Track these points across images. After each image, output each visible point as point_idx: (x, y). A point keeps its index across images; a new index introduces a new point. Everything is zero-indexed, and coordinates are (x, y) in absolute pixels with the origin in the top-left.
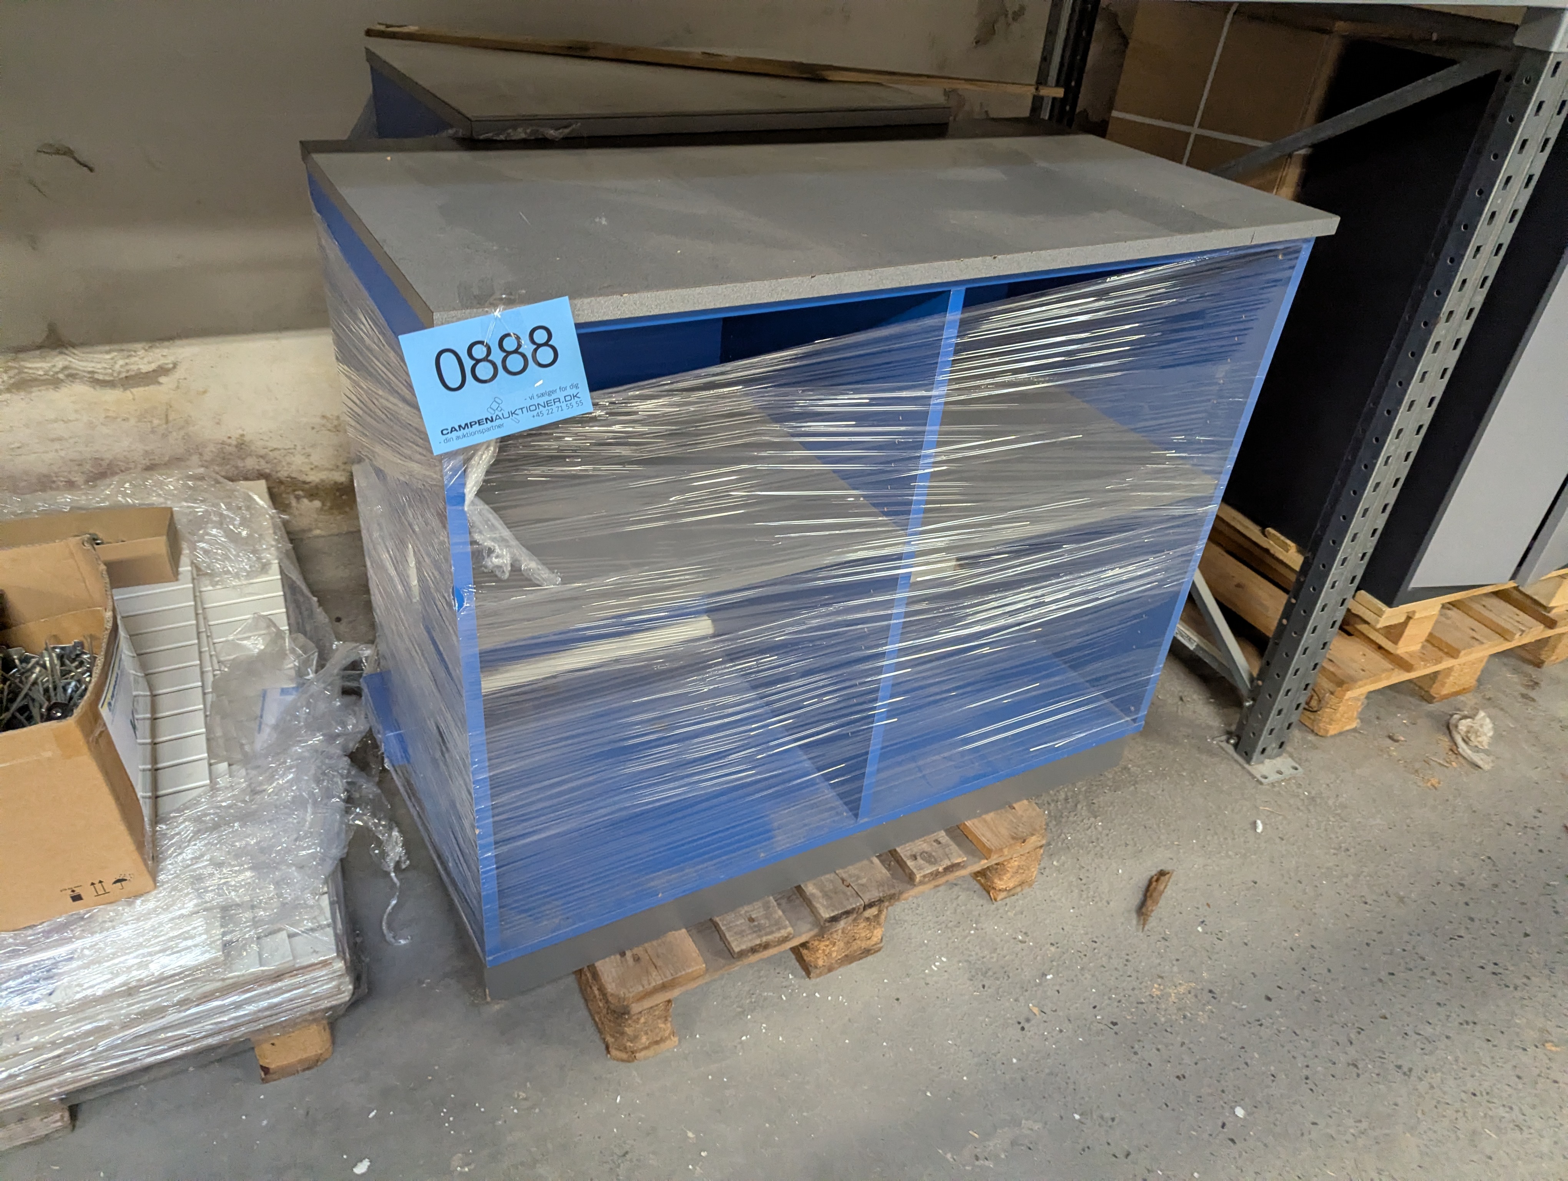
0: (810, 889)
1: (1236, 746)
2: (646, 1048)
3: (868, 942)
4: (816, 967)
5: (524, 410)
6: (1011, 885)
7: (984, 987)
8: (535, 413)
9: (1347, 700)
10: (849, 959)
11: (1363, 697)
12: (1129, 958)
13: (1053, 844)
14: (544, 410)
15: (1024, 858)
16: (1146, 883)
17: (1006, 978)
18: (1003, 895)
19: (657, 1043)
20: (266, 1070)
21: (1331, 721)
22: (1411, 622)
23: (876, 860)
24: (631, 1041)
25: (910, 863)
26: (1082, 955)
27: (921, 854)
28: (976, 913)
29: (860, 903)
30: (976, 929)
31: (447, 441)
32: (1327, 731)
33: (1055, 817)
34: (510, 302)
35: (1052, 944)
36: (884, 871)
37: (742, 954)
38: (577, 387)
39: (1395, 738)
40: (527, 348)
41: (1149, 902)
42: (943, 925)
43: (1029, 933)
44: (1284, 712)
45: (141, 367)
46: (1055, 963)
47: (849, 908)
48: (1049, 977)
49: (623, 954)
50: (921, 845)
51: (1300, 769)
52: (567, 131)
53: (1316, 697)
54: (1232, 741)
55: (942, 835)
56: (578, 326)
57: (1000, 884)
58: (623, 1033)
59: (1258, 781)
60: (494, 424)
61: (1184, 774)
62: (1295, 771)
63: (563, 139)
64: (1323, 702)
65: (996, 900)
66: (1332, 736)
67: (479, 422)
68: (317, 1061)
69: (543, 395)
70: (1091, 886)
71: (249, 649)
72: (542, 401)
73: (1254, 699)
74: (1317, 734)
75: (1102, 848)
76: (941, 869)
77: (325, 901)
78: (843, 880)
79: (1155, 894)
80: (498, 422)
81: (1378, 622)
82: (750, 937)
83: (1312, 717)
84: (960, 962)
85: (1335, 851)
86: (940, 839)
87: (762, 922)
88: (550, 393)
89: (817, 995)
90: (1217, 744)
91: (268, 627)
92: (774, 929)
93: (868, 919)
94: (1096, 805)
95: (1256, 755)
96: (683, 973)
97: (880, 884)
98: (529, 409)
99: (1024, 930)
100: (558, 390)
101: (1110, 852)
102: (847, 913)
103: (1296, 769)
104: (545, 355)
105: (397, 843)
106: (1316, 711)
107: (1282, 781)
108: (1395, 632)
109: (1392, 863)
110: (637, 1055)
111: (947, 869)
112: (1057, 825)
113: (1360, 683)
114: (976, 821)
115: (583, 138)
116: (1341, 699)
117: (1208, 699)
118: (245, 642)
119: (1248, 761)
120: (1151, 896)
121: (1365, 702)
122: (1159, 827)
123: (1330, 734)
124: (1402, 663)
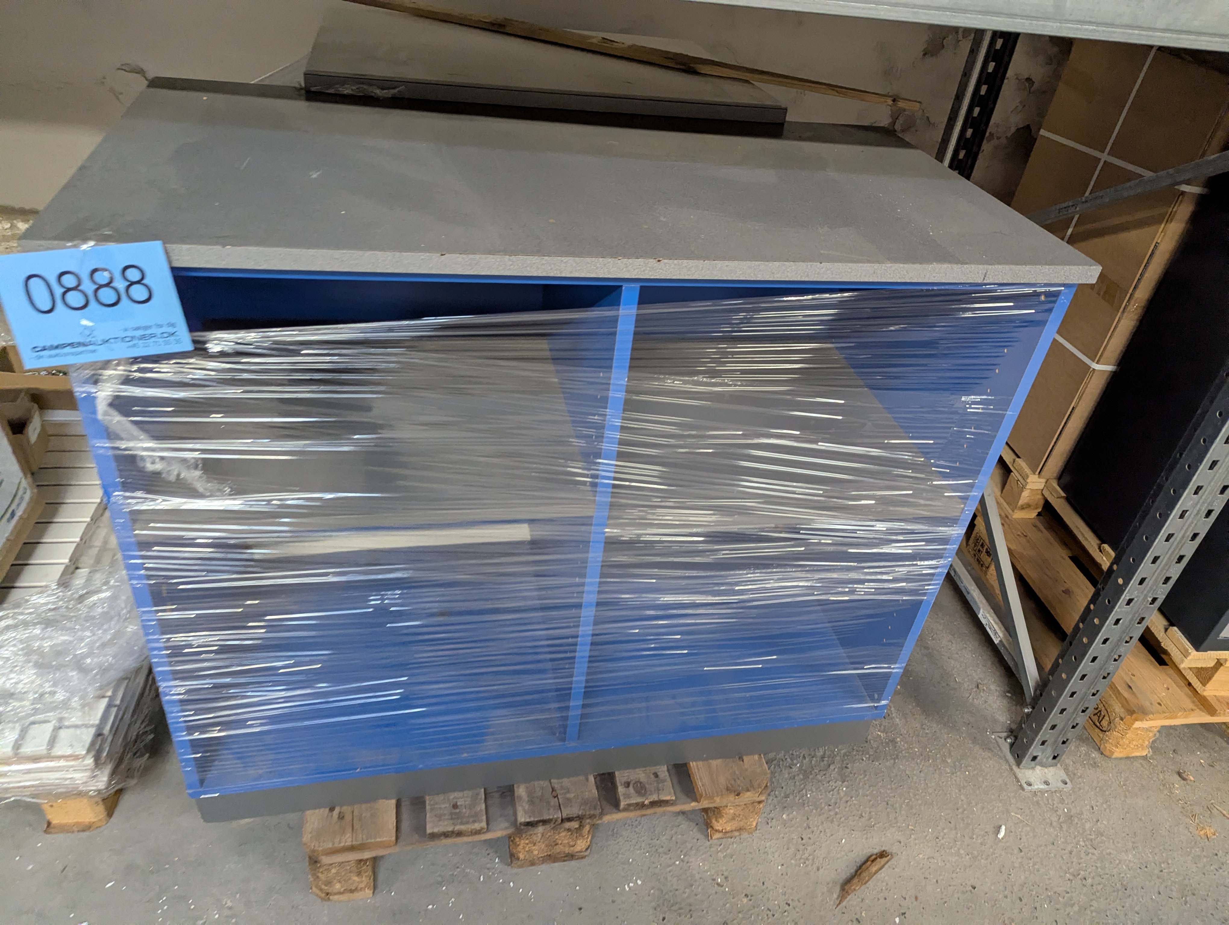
0: (521, 791)
1: (1012, 745)
2: (340, 893)
3: (572, 849)
4: (519, 859)
5: (118, 340)
6: (728, 829)
8: (131, 343)
9: (1137, 729)
10: (551, 858)
11: (1155, 730)
13: (791, 797)
14: (140, 343)
15: (739, 808)
16: (865, 859)
17: (689, 916)
18: (718, 835)
19: (351, 891)
20: (49, 824)
21: (1118, 744)
22: (1221, 669)
23: (591, 778)
24: (326, 885)
25: (621, 789)
26: (770, 914)
27: (636, 782)
28: (689, 845)
29: (557, 815)
30: (682, 861)
31: (39, 357)
32: (1112, 753)
33: (805, 771)
35: (746, 895)
36: (594, 791)
37: (434, 836)
38: (173, 325)
39: (1184, 775)
41: (856, 880)
43: (729, 879)
44: (1058, 728)
46: (740, 915)
47: (546, 817)
49: (332, 809)
50: (640, 774)
51: (1069, 785)
53: (1107, 718)
54: (1009, 740)
55: (663, 770)
56: (173, 270)
57: (718, 826)
59: (1021, 785)
60: (87, 348)
61: (949, 761)
62: (1063, 786)
63: (389, 98)
64: (1112, 724)
65: (711, 838)
66: (1116, 759)
67: (71, 345)
68: (90, 827)
69: (137, 329)
70: (809, 848)
72: (137, 333)
73: (1033, 708)
75: (836, 814)
76: (646, 802)
78: (553, 790)
79: (864, 874)
80: (90, 348)
82: (446, 823)
83: (1102, 735)
84: (653, 888)
85: (1071, 877)
86: (659, 774)
87: (464, 811)
88: (146, 328)
89: (511, 884)
90: (995, 739)
92: (471, 820)
93: (569, 830)
94: (849, 770)
95: (1027, 760)
96: (373, 841)
97: (585, 802)
98: (123, 340)
99: (726, 874)
100: (154, 327)
101: (843, 819)
102: (544, 822)
103: (1065, 783)
104: (138, 292)
106: (1105, 731)
107: (1047, 791)
108: (1206, 674)
110: (331, 897)
111: (653, 804)
112: (803, 779)
113: (1151, 716)
114: (700, 763)
116: (1129, 727)
117: (1005, 692)
119: (1018, 764)
120: (861, 875)
121: (1158, 735)
122: (901, 807)
123: (1114, 756)
124: (1210, 706)
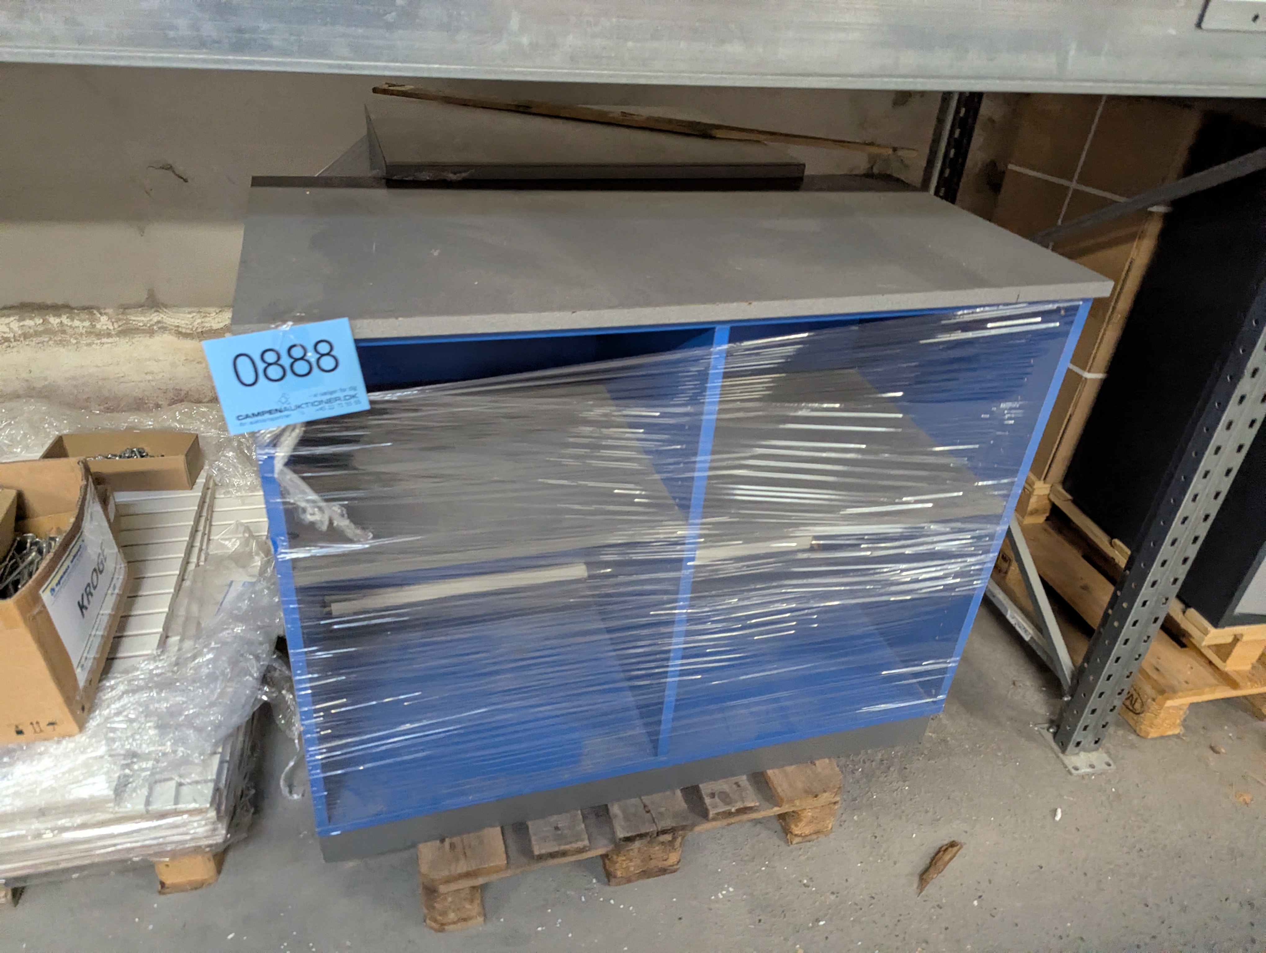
0: (615, 809)
1: (1055, 734)
2: (455, 923)
3: (665, 862)
4: (616, 877)
5: (309, 405)
6: (807, 832)
7: (760, 921)
8: (318, 407)
9: (1169, 707)
10: (646, 874)
11: (1185, 708)
12: (901, 918)
13: (859, 800)
14: (327, 406)
15: (817, 810)
16: (937, 850)
17: (783, 916)
18: (798, 839)
19: (464, 920)
20: (163, 885)
21: (1151, 725)
22: (1239, 644)
23: (678, 793)
24: (441, 915)
25: (708, 801)
26: (858, 908)
27: (720, 793)
28: (771, 852)
29: (653, 829)
30: (768, 866)
31: (242, 425)
32: (1148, 733)
34: (298, 320)
35: (833, 893)
36: (684, 803)
37: (541, 858)
38: (354, 389)
39: (1217, 749)
40: (311, 356)
41: (931, 868)
42: (739, 858)
43: (815, 879)
44: (1098, 712)
45: (213, 325)
46: (830, 911)
47: (645, 831)
48: (821, 923)
49: (443, 841)
50: (722, 785)
53: (1139, 701)
54: (1051, 730)
55: (743, 779)
56: (356, 341)
57: (796, 829)
58: (434, 908)
59: (1068, 771)
61: (999, 754)
62: (1107, 767)
63: (461, 181)
64: (1145, 706)
65: (791, 843)
66: (1153, 739)
67: (270, 412)
68: (203, 885)
69: (325, 394)
70: (883, 845)
72: (324, 398)
73: (1072, 696)
74: (1138, 735)
75: (903, 811)
76: (733, 810)
77: (215, 761)
78: (645, 806)
79: (940, 864)
80: (286, 413)
81: (1205, 639)
82: (552, 844)
83: (1135, 718)
84: (744, 894)
85: (1128, 850)
86: (740, 783)
87: (566, 832)
88: (332, 393)
89: (612, 901)
90: (1038, 731)
92: (575, 839)
93: (662, 843)
94: (908, 770)
95: (1071, 746)
96: (487, 865)
97: (676, 815)
98: (313, 404)
99: (810, 875)
100: (339, 391)
101: (910, 815)
102: (642, 836)
103: (1109, 765)
104: (327, 363)
106: (1139, 714)
107: (1093, 774)
108: (1224, 651)
109: (1183, 870)
110: (447, 927)
111: (741, 811)
112: (868, 783)
113: (1183, 694)
114: (776, 771)
116: (1161, 706)
117: (1040, 687)
119: (1064, 750)
120: (936, 864)
121: (1188, 712)
122: (962, 800)
123: (1149, 737)
124: (1229, 681)
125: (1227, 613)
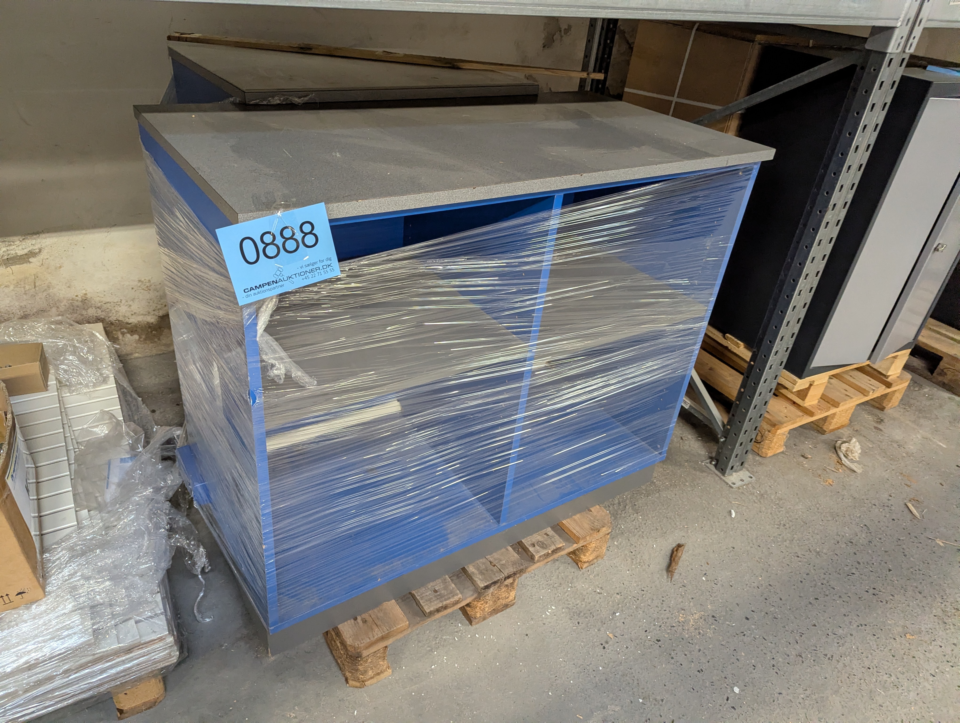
0: (471, 569)
1: (716, 466)
2: (372, 678)
3: (507, 600)
4: (475, 618)
5: (297, 275)
6: (591, 558)
7: (579, 623)
8: (304, 277)
9: (778, 435)
10: (495, 611)
11: (786, 433)
12: (664, 599)
13: (614, 531)
14: (310, 275)
15: (598, 541)
16: (670, 552)
17: (592, 616)
18: (586, 565)
19: (378, 674)
20: (121, 711)
21: (769, 448)
22: (812, 387)
23: (510, 548)
24: (362, 675)
25: (531, 549)
26: (636, 599)
27: (538, 543)
28: (571, 577)
29: (502, 576)
30: (571, 587)
31: (248, 296)
32: (767, 454)
33: (613, 514)
34: (287, 207)
35: (617, 594)
36: (516, 555)
37: (431, 613)
38: (330, 260)
39: (805, 456)
40: (299, 236)
41: (673, 564)
42: (551, 586)
43: (603, 588)
44: (744, 444)
45: (17, 252)
46: (620, 606)
47: (496, 579)
48: (617, 614)
49: (355, 619)
50: (537, 537)
51: (754, 478)
52: (306, 99)
53: (761, 435)
54: (713, 463)
55: (549, 530)
56: (330, 221)
57: (584, 558)
58: (357, 670)
59: (730, 486)
60: (277, 284)
61: (687, 484)
63: (303, 104)
64: (764, 437)
65: (582, 568)
66: (770, 457)
67: (268, 284)
68: (155, 702)
69: (308, 265)
70: (638, 556)
71: (98, 434)
72: (308, 269)
73: (726, 437)
74: (761, 456)
75: (643, 532)
76: (550, 552)
77: (158, 598)
78: (491, 562)
79: (676, 559)
80: (280, 283)
81: (793, 388)
82: (435, 602)
83: (758, 446)
84: (563, 608)
85: (778, 526)
86: (548, 533)
87: (443, 592)
88: (313, 264)
89: (477, 635)
90: (705, 465)
91: (110, 418)
92: (450, 596)
93: (507, 586)
94: (637, 506)
95: (728, 470)
96: (395, 628)
97: (514, 564)
98: (300, 274)
99: (600, 586)
100: (318, 262)
101: (648, 534)
102: (495, 583)
103: (751, 478)
104: (310, 239)
105: (202, 556)
106: (761, 443)
107: (744, 485)
108: (803, 394)
109: (811, 531)
110: (366, 683)
111: (554, 552)
112: (615, 519)
113: (785, 425)
114: (568, 520)
115: (317, 103)
116: (774, 434)
117: (697, 437)
118: (95, 429)
119: (724, 474)
120: (674, 559)
121: (788, 436)
122: (675, 517)
123: (768, 456)
124: (808, 412)
125: (807, 367)
